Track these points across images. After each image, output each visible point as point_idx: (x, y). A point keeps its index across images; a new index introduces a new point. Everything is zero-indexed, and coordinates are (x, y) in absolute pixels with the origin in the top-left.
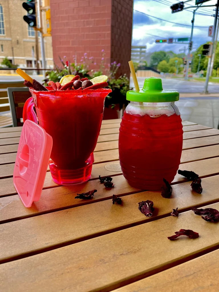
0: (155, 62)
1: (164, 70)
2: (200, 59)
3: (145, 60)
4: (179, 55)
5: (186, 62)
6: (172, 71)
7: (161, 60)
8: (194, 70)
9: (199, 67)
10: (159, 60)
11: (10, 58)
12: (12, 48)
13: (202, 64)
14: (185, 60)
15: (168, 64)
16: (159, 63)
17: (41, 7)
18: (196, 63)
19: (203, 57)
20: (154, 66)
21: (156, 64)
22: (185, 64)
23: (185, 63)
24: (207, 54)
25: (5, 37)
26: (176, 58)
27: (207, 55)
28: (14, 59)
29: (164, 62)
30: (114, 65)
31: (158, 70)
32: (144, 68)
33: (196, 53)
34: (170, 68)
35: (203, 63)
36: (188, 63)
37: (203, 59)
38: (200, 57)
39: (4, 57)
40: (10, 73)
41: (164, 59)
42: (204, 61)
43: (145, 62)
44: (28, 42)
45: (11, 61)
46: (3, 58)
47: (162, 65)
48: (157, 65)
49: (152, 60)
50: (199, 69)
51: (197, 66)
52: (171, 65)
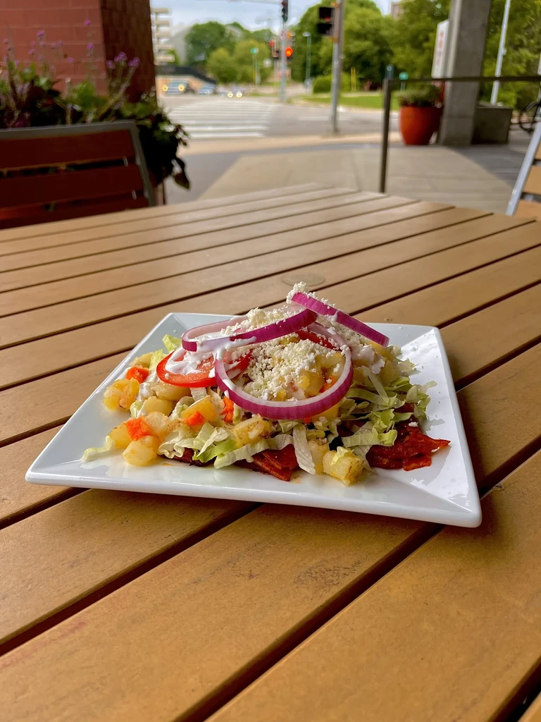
0: (199, 53)
1: (224, 75)
2: (309, 45)
3: (170, 47)
4: (256, 33)
5: (278, 52)
6: (247, 79)
7: (214, 48)
8: (298, 73)
9: (309, 65)
10: (208, 46)
13: (314, 57)
14: (275, 48)
15: (233, 58)
16: (208, 55)
18: (302, 56)
19: (316, 40)
20: (196, 63)
21: (202, 57)
22: (277, 58)
23: (275, 55)
24: (327, 32)
26: (252, 42)
27: (329, 34)
29: (221, 53)
30: (123, 64)
31: (210, 75)
32: (171, 70)
33: (299, 29)
34: (240, 69)
35: (317, 54)
36: (283, 57)
37: (317, 45)
38: (309, 41)
41: (222, 45)
42: (319, 49)
43: (172, 52)
47: (219, 61)
48: (204, 62)
49: (190, 47)
50: (308, 71)
51: (305, 65)
52: (242, 61)
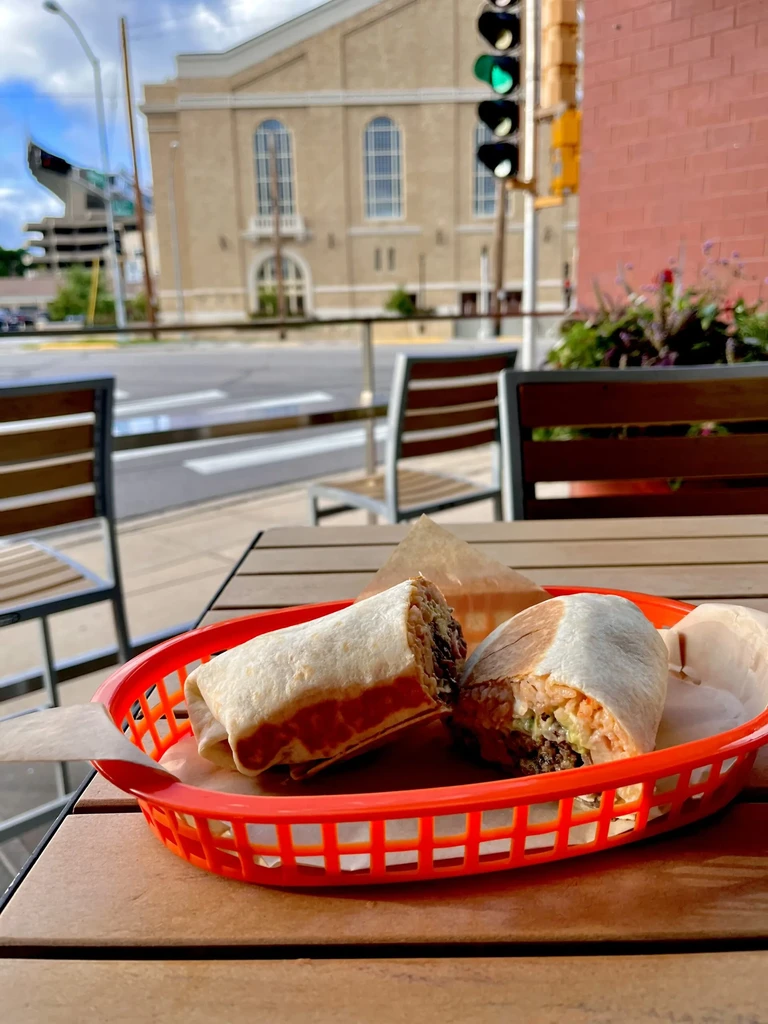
11: (412, 287)
12: (422, 258)
17: (537, 105)
25: (399, 224)
28: (423, 291)
39: (393, 287)
40: (407, 334)
44: (470, 234)
45: (413, 298)
46: (390, 292)
